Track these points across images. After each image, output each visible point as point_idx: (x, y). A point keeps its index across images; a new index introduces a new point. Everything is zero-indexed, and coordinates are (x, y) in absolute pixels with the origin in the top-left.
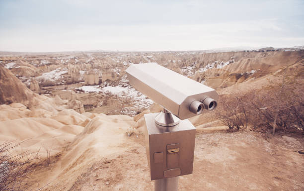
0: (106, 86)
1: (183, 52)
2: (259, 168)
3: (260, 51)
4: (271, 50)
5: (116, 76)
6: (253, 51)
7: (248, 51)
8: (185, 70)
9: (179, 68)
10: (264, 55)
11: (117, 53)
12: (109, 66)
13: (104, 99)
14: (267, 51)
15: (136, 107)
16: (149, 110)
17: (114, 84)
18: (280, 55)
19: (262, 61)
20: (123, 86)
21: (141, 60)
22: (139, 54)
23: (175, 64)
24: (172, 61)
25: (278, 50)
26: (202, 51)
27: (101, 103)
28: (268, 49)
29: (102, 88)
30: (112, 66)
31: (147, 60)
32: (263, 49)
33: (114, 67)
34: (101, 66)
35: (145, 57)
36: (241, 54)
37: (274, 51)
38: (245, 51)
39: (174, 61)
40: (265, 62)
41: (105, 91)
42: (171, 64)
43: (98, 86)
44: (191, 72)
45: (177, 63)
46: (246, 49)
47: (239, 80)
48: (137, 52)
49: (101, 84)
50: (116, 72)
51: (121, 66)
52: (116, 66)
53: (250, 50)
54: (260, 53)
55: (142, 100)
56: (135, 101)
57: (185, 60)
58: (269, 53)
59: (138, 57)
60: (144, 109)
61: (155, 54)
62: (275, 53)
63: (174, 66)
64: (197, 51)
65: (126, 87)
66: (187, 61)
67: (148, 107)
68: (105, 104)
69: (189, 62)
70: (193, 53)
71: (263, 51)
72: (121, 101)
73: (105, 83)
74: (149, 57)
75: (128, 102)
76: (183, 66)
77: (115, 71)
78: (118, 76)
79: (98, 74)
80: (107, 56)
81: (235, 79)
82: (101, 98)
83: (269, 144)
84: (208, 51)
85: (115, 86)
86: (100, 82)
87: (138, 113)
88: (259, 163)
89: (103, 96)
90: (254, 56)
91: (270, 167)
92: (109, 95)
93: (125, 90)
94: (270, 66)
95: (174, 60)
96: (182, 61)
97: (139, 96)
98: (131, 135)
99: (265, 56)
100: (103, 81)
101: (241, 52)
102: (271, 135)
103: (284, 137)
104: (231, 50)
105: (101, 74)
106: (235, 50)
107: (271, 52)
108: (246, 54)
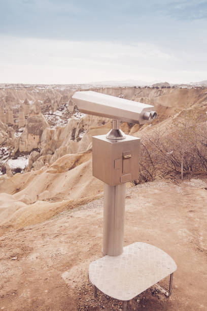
1: (44, 86)
3: (153, 88)
4: (166, 87)
6: (145, 87)
7: (139, 88)
8: (51, 117)
9: (40, 114)
10: (159, 93)
14: (163, 88)
18: (176, 92)
19: (158, 101)
23: (34, 108)
24: (26, 102)
25: (173, 87)
26: (75, 85)
28: (162, 85)
32: (157, 84)
36: (131, 91)
37: (169, 87)
38: (135, 87)
39: (30, 102)
40: (161, 102)
42: (25, 106)
44: (61, 120)
45: (37, 104)
46: (137, 85)
47: (133, 129)
53: (142, 85)
54: (154, 91)
57: (50, 101)
58: (165, 91)
62: (171, 90)
63: (32, 111)
64: (67, 86)
66: (53, 101)
69: (56, 104)
70: (62, 89)
71: (157, 88)
76: (47, 110)
81: (127, 128)
90: (148, 94)
94: (167, 108)
95: (31, 99)
96: (45, 102)
99: (160, 95)
101: (131, 88)
104: (117, 86)
106: (122, 86)
107: (167, 89)
108: (138, 91)
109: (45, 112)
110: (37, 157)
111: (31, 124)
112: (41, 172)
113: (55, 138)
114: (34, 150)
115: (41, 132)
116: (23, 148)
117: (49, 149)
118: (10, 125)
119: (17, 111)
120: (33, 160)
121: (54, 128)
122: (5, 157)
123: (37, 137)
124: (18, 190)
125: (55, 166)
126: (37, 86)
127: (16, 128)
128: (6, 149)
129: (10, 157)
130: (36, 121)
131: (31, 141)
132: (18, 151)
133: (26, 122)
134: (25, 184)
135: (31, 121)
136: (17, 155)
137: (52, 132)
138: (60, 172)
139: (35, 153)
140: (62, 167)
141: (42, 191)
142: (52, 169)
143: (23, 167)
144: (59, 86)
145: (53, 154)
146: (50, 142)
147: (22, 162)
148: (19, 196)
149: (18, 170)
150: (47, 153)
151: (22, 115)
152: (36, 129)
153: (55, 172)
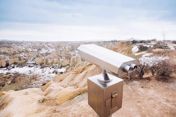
0: (13, 67)
1: (71, 42)
2: (130, 100)
4: (116, 41)
5: (22, 59)
8: (74, 53)
11: (22, 43)
12: (15, 52)
13: (12, 78)
15: (41, 80)
16: (52, 81)
17: (21, 65)
18: (120, 43)
20: (29, 66)
21: (43, 47)
22: (41, 43)
23: (67, 50)
24: (65, 48)
25: (118, 41)
26: (83, 41)
27: (9, 82)
29: (9, 69)
30: (18, 52)
31: (48, 47)
32: (112, 40)
33: (20, 52)
34: (7, 52)
35: (46, 45)
36: (103, 43)
37: (117, 41)
39: (66, 48)
40: (114, 47)
41: (13, 72)
42: (64, 49)
43: (6, 68)
44: (77, 54)
45: (69, 48)
46: (105, 41)
48: (40, 42)
49: (9, 67)
50: (22, 57)
51: (27, 51)
52: (23, 52)
53: (107, 41)
54: (111, 43)
55: (46, 75)
56: (40, 76)
57: (73, 47)
58: (115, 43)
59: (41, 45)
60: (48, 81)
61: (53, 43)
63: (67, 51)
64: (80, 41)
65: (32, 67)
66: (74, 47)
67: (51, 79)
68: (13, 82)
69: (76, 48)
70: (78, 43)
71: (113, 42)
72: (28, 77)
73: (13, 65)
74: (49, 45)
75: (34, 78)
76: (73, 50)
77: (21, 55)
78: (24, 59)
79: (4, 59)
80: (13, 44)
82: (9, 77)
83: (130, 87)
84: (86, 41)
85: (22, 67)
86: (7, 65)
87: (44, 84)
88: (129, 97)
89: (11, 76)
90: (109, 44)
91: (134, 97)
92: (17, 75)
93: (32, 69)
94: (117, 49)
95: (67, 47)
96: (72, 48)
97: (43, 72)
98: (43, 102)
99: (114, 44)
100: (10, 64)
102: (128, 82)
103: (134, 82)
104: (98, 41)
105: (7, 58)
106: (100, 41)
107: (116, 42)
108: (106, 43)
109: (72, 51)
110: (69, 68)
111: (66, 56)
112: (70, 74)
113: (75, 60)
114: (67, 65)
115: (70, 58)
116: (63, 65)
117: (73, 65)
118: (59, 56)
119: (62, 51)
120: (67, 69)
121: (75, 57)
122: (57, 68)
123: (69, 60)
124: (61, 81)
125: (75, 71)
126: (69, 42)
127: (61, 57)
128: (57, 65)
129: (59, 68)
130: (68, 55)
131: (66, 62)
132: (62, 66)
133: (65, 55)
134: (64, 78)
135: (66, 54)
136: (62, 67)
137: (74, 58)
138: (77, 74)
139: (68, 66)
140: (78, 72)
141: (70, 82)
142: (74, 72)
143: (63, 72)
144: (77, 42)
145: (75, 66)
146: (74, 62)
147: (63, 70)
148: (61, 83)
149: (62, 73)
150: (72, 66)
151: (63, 52)
152: (68, 58)
153: (75, 74)
